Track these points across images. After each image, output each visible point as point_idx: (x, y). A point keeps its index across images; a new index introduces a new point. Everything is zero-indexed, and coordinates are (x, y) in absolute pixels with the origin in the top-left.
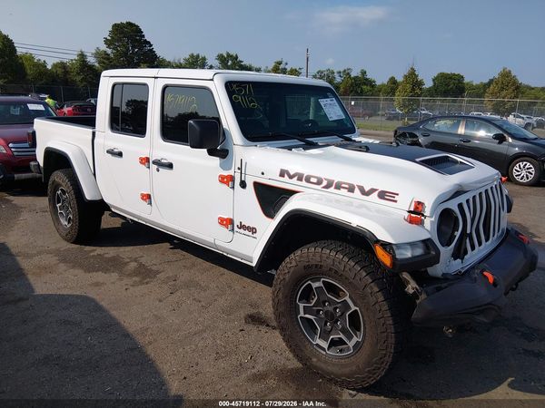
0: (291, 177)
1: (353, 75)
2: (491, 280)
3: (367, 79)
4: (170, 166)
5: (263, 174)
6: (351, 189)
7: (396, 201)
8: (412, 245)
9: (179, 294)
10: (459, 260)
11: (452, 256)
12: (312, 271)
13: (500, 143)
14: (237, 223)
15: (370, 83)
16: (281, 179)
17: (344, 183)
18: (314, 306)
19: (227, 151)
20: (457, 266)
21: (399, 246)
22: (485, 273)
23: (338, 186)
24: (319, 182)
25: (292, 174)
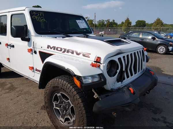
0: (51, 48)
1: (110, 21)
2: (132, 91)
3: (115, 23)
4: (13, 46)
5: (42, 48)
6: (73, 53)
7: (89, 57)
8: (93, 77)
9: (20, 97)
10: (120, 83)
11: (117, 81)
12: (55, 89)
13: (153, 40)
14: (35, 69)
15: (116, 24)
16: (48, 49)
17: (71, 50)
18: (58, 104)
19: (30, 38)
20: (119, 85)
21: (85, 77)
22: (130, 89)
23: (68, 52)
24: (61, 50)
25: (51, 47)
